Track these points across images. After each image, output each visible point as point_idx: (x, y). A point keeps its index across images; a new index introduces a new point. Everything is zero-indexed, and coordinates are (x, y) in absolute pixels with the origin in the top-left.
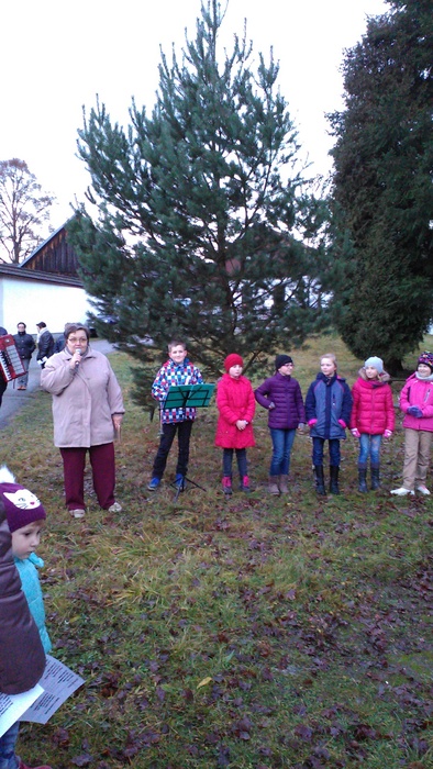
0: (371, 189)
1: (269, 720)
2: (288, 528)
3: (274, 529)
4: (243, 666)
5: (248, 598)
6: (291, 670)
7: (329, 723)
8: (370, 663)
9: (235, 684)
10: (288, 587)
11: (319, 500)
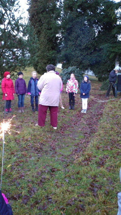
0: (40, 23)
1: (29, 172)
2: (26, 122)
3: (22, 122)
4: (19, 160)
5: (18, 142)
6: (33, 158)
7: (45, 169)
8: (52, 153)
9: (18, 165)
10: (28, 137)
11: (33, 113)
